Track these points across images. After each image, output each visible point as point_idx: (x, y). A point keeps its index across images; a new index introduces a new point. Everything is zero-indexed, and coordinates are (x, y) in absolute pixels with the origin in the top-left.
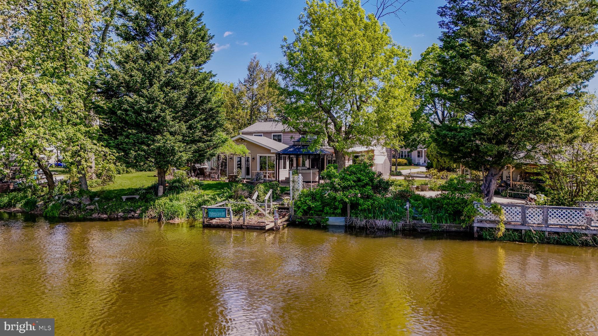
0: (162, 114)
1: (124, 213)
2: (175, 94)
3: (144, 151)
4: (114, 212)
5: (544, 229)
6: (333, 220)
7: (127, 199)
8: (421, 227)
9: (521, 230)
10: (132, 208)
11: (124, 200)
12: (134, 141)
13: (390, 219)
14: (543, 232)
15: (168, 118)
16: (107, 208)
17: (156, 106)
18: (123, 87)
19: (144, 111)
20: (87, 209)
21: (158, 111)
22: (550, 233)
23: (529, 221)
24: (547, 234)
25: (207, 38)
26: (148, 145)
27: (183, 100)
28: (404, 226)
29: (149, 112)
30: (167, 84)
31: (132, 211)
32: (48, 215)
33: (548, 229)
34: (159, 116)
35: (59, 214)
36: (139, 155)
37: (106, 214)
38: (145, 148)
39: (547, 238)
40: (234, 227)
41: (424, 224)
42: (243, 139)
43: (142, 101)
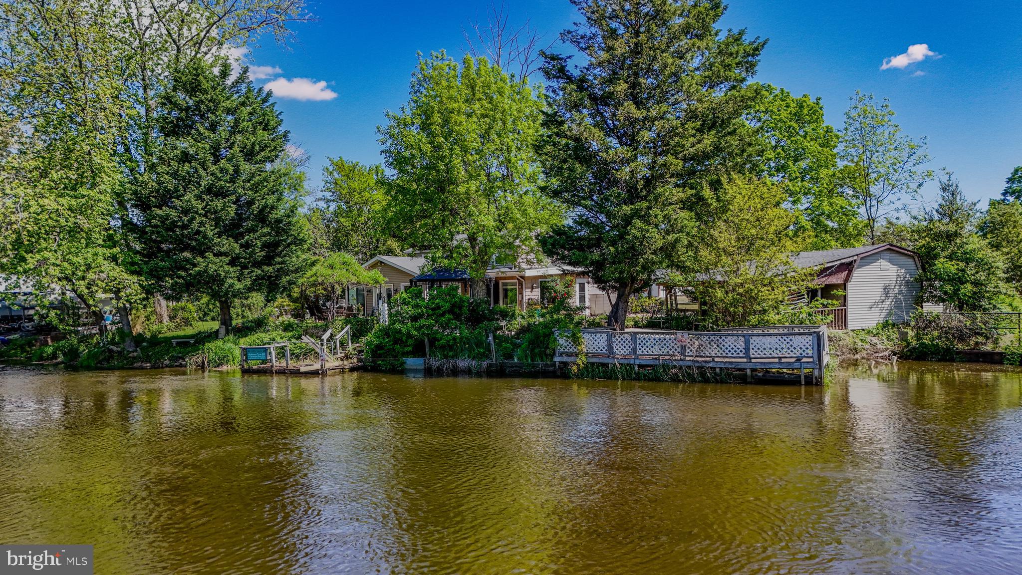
0: (202, 229)
1: (170, 360)
2: (219, 204)
3: (182, 277)
4: (160, 360)
5: (632, 362)
6: (412, 362)
7: (178, 343)
8: (512, 367)
9: (608, 364)
10: (180, 355)
11: (174, 345)
12: (171, 265)
13: (474, 359)
14: (631, 366)
15: (210, 234)
16: (152, 355)
17: (193, 219)
18: (153, 197)
19: (177, 227)
20: (130, 357)
21: (195, 226)
22: (640, 366)
23: (617, 352)
24: (636, 368)
25: (272, 124)
26: (186, 270)
27: (232, 211)
28: (490, 365)
29: (184, 227)
30: (209, 190)
31: (180, 358)
32: (84, 365)
33: (637, 362)
34: (198, 232)
35: (97, 364)
36: (177, 283)
37: (150, 362)
38: (183, 274)
39: (635, 373)
40: (276, 372)
41: (515, 363)
42: (381, 262)
43: (173, 213)
